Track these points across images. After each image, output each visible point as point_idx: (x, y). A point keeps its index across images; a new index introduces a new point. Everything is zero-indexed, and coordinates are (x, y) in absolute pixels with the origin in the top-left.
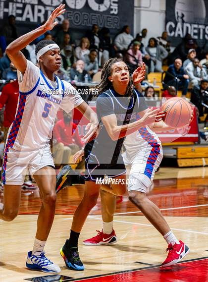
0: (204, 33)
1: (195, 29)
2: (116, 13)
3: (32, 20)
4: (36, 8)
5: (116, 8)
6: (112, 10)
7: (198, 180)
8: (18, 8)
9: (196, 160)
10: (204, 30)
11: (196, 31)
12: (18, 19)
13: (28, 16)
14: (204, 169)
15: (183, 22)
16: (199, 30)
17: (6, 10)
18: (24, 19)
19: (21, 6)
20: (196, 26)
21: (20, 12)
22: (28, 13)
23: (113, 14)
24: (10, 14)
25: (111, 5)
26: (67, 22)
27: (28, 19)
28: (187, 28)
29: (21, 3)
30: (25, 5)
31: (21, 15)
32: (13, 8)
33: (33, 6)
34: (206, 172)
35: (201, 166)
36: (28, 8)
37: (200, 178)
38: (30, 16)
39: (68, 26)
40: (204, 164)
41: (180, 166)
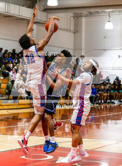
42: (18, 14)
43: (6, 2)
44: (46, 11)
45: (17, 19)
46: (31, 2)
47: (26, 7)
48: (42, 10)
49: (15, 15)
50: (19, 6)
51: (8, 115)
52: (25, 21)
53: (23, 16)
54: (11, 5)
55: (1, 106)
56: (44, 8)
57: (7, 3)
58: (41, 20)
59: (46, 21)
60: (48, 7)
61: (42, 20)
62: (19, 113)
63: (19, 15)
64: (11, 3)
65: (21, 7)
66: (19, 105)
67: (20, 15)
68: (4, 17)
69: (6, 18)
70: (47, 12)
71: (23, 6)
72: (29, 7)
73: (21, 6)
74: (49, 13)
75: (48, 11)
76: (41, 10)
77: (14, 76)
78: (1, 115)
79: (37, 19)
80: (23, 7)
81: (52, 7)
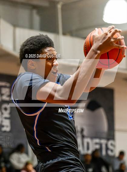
0: (107, 149)
1: (96, 144)
6: (3, 126)
10: (107, 145)
11: (98, 147)
15: (83, 137)
16: (101, 145)
20: (97, 141)
23: (5, 132)
28: (88, 144)
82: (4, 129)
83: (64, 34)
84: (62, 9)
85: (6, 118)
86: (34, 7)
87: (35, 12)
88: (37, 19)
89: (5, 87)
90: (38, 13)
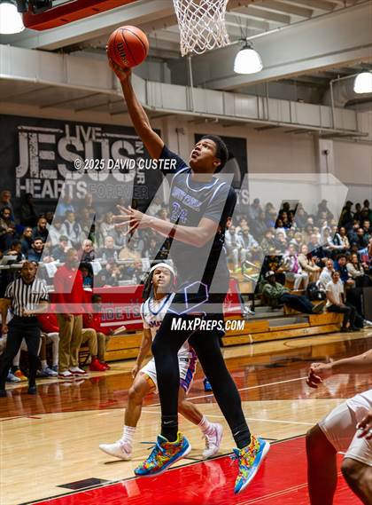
2: (143, 182)
3: (52, 196)
4: (56, 183)
5: (143, 177)
6: (138, 179)
7: (246, 360)
8: (35, 184)
9: (242, 338)
12: (37, 196)
13: (48, 193)
14: (252, 347)
17: (23, 188)
18: (43, 195)
19: (39, 181)
21: (38, 188)
22: (47, 189)
23: (140, 184)
24: (28, 192)
25: (137, 174)
26: (90, 196)
27: (47, 196)
29: (39, 178)
30: (43, 181)
31: (40, 192)
32: (30, 184)
33: (52, 182)
34: (254, 350)
35: (249, 344)
36: (47, 183)
37: (248, 357)
38: (50, 192)
39: (91, 201)
40: (252, 341)
41: (225, 344)
42: (288, 121)
43: (257, 96)
44: (352, 107)
45: (287, 132)
46: (315, 89)
47: (305, 102)
48: (343, 105)
49: (281, 124)
50: (287, 103)
51: (286, 351)
52: (306, 135)
53: (300, 122)
54: (270, 100)
55: (269, 331)
56: (346, 101)
57: (260, 99)
58: (343, 130)
59: (355, 129)
60: (356, 97)
61: (346, 127)
62: (311, 347)
63: (291, 123)
64: (270, 97)
65: (293, 103)
66: (310, 326)
67: (293, 122)
68: (256, 131)
69: (261, 132)
70: (355, 110)
71: (298, 101)
72: (312, 102)
73: (293, 100)
74: (362, 110)
75: (358, 106)
76: (340, 105)
77: (293, 262)
78: (271, 354)
79: (333, 128)
80: (298, 104)
81: (365, 96)
82: (139, 182)
83: (195, 86)
84: (192, 60)
85: (141, 171)
86: (165, 60)
87: (165, 64)
88: (168, 72)
89: (138, 140)
90: (168, 66)
